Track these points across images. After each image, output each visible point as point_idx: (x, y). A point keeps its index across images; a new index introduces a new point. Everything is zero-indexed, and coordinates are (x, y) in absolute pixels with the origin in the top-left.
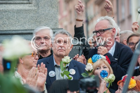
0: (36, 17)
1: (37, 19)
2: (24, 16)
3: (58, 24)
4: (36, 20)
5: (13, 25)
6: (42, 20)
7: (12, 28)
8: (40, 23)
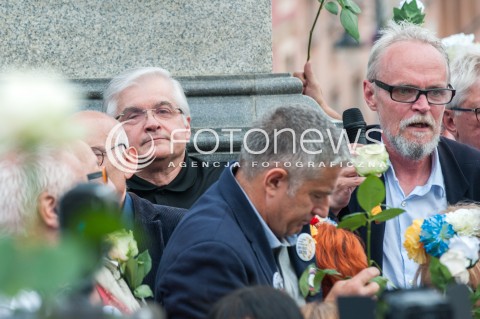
0: (179, 27)
1: (182, 36)
2: (131, 23)
3: (269, 54)
4: (181, 40)
5: (87, 59)
6: (205, 41)
7: (85, 70)
8: (196, 52)
